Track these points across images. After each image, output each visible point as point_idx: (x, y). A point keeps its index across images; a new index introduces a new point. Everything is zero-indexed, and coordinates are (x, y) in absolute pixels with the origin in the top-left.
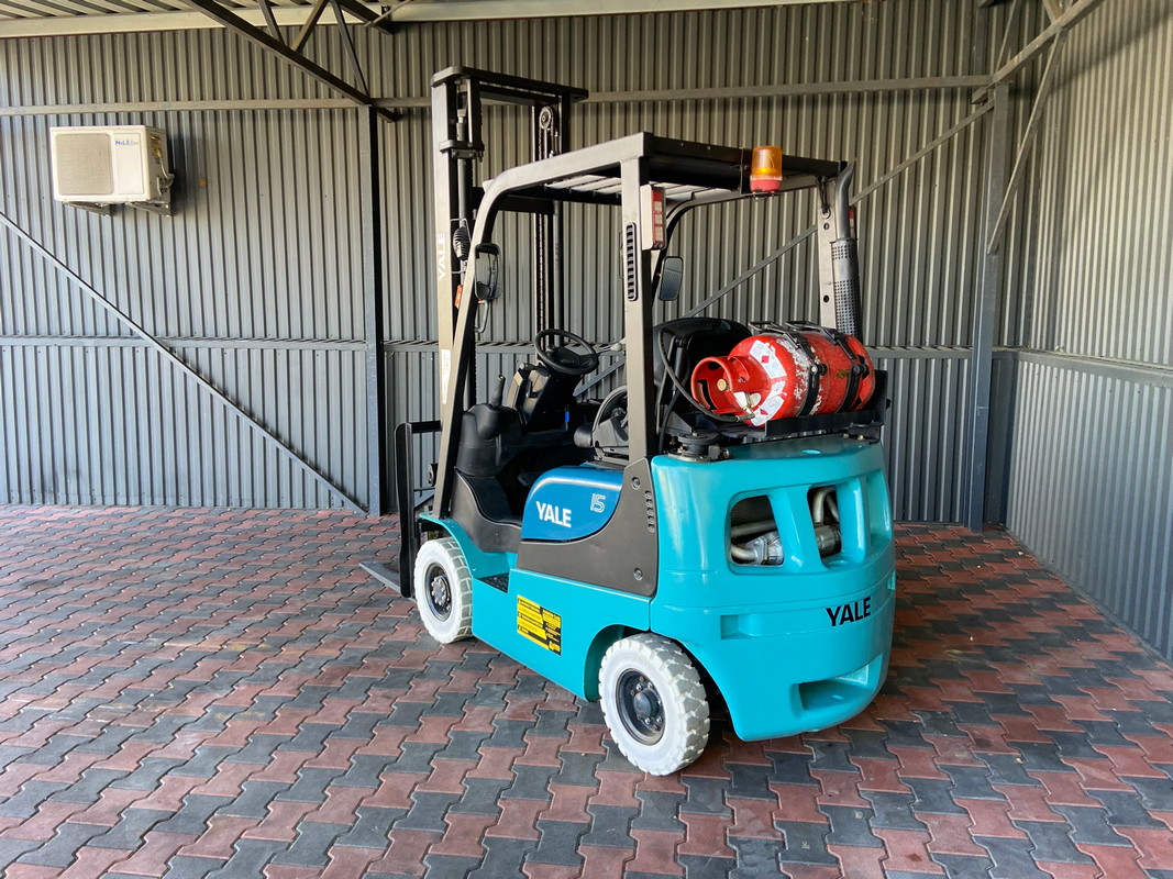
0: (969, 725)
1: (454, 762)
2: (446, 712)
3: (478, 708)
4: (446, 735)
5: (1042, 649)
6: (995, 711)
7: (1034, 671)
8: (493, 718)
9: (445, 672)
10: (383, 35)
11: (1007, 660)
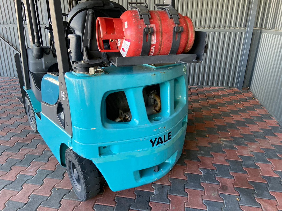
0: (221, 177)
2: (24, 164)
3: (37, 163)
4: (16, 176)
5: (255, 139)
6: (232, 170)
7: (250, 150)
8: (39, 168)
9: (36, 144)
11: (241, 144)
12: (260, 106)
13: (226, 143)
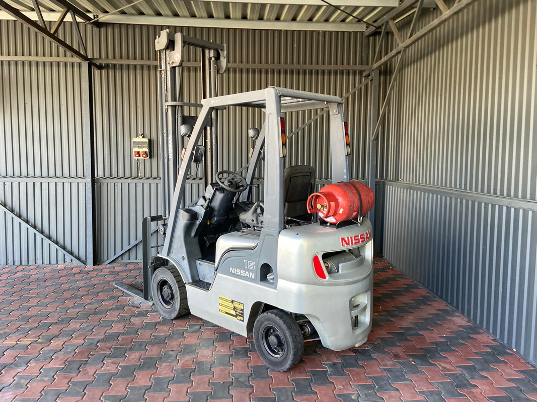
0: (389, 348)
1: (157, 394)
2: (148, 368)
3: (164, 364)
4: (150, 380)
5: (409, 310)
6: (398, 341)
7: (409, 321)
8: (173, 369)
9: (143, 347)
10: (94, 28)
11: (396, 316)
12: (402, 276)
13: (381, 317)
